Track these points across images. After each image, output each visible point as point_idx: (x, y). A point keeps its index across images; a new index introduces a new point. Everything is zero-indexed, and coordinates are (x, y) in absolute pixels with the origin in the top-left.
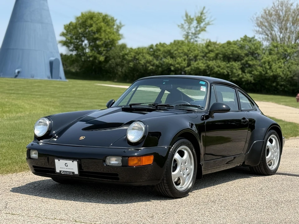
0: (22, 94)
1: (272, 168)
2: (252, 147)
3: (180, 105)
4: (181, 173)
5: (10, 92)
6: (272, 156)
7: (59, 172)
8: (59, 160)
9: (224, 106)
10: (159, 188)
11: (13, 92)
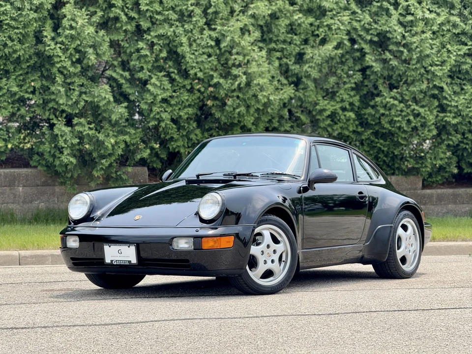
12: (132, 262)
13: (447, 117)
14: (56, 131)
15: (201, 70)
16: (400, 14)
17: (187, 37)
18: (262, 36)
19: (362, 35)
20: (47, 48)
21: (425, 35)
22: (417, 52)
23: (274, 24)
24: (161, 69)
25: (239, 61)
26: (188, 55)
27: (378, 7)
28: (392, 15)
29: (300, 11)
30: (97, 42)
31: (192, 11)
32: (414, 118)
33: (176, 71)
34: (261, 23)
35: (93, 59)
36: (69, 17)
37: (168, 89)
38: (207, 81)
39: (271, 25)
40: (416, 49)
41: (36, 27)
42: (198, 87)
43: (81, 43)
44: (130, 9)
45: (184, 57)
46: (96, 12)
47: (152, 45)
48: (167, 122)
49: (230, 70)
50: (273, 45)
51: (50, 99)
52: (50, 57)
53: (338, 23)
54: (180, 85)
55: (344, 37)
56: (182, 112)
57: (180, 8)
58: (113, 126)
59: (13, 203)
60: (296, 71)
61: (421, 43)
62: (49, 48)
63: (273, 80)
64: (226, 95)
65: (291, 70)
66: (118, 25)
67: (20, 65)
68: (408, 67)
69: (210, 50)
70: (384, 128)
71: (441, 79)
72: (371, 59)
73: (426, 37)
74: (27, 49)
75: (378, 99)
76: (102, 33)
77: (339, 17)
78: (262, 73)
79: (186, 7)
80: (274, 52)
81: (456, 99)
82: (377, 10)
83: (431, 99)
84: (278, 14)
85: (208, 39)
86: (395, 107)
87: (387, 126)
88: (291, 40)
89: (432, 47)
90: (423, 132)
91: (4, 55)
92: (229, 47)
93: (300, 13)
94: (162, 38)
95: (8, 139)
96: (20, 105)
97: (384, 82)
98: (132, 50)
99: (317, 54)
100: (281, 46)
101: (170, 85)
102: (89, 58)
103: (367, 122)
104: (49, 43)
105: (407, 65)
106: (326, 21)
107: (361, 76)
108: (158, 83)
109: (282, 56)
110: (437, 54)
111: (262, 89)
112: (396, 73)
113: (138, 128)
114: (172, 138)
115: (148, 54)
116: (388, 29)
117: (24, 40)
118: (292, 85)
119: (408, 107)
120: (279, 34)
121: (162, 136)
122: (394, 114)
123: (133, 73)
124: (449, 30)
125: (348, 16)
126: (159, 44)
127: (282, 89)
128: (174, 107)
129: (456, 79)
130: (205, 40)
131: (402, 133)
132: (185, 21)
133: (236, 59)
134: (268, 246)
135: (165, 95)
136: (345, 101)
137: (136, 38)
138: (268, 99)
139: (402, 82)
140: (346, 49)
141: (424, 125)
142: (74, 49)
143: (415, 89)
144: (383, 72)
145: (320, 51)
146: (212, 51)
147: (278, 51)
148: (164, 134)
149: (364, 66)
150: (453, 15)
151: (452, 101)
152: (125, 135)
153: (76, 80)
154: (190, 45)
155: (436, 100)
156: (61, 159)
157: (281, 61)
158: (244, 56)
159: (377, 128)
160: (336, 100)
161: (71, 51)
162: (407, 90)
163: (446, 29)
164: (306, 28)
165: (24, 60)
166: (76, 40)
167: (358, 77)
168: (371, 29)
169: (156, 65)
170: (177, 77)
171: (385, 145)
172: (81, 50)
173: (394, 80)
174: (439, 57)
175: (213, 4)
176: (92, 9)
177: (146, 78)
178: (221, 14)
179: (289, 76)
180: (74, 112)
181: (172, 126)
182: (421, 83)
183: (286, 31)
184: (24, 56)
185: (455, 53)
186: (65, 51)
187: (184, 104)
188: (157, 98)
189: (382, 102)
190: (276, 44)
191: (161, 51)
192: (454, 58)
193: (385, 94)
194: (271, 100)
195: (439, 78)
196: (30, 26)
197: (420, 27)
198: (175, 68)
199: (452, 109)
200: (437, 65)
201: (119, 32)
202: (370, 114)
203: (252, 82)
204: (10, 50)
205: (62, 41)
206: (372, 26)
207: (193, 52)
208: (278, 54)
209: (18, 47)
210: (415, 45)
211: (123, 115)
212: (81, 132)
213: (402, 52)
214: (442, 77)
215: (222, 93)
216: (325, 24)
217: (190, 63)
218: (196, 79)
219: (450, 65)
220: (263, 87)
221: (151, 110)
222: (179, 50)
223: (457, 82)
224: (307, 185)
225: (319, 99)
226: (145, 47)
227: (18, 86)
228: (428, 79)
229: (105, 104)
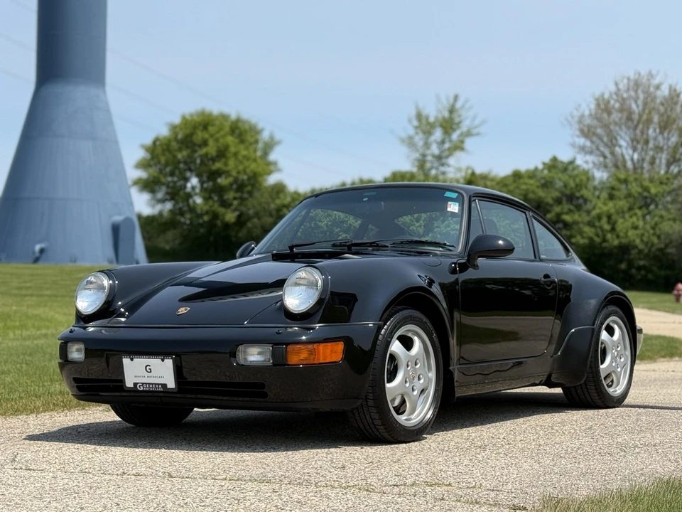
0: (49, 296)
1: (615, 391)
2: (569, 340)
3: (402, 242)
4: (407, 385)
5: (24, 292)
6: (614, 364)
7: (132, 386)
8: (132, 360)
9: (501, 242)
10: (358, 418)
11: (30, 292)
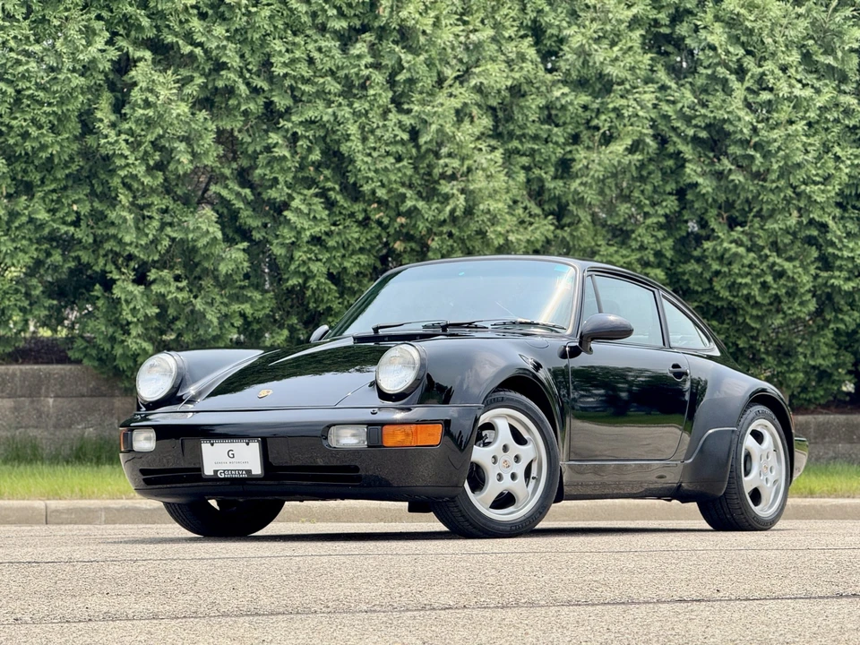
1: (763, 511)
2: (703, 443)
3: (505, 323)
6: (762, 477)
7: (212, 474)
8: (212, 445)
12: (253, 473)
13: (835, 278)
14: (117, 292)
15: (383, 186)
16: (748, 89)
17: (358, 123)
18: (496, 127)
19: (678, 128)
20: (102, 141)
21: (794, 127)
22: (779, 159)
23: (518, 105)
24: (310, 183)
25: (453, 168)
26: (359, 157)
27: (708, 77)
28: (733, 90)
29: (565, 83)
30: (193, 132)
31: (368, 78)
32: (775, 280)
33: (337, 187)
34: (494, 103)
35: (186, 161)
36: (144, 85)
37: (322, 220)
38: (393, 205)
39: (511, 108)
40: (777, 152)
41: (82, 103)
42: (377, 216)
43: (165, 132)
44: (255, 73)
45: (352, 161)
46: (191, 79)
47: (295, 138)
48: (320, 280)
49: (437, 186)
50: (515, 144)
51: (108, 234)
52: (107, 158)
53: (635, 105)
54: (344, 212)
55: (645, 131)
56: (348, 262)
57: (346, 72)
58: (222, 286)
59: (37, 427)
60: (557, 193)
61: (787, 142)
62: (106, 140)
63: (515, 207)
64: (430, 231)
65: (549, 190)
66: (232, 102)
67: (52, 172)
68: (762, 186)
69: (400, 148)
70: (718, 298)
71: (823, 208)
72: (695, 171)
73: (796, 130)
74: (66, 144)
75: (707, 245)
76: (202, 114)
77: (637, 95)
78: (495, 191)
79: (356, 70)
80: (517, 156)
81: (851, 245)
82: (705, 82)
83: (806, 246)
84: (525, 88)
85: (396, 128)
86: (738, 259)
87: (725, 294)
88: (549, 136)
89: (806, 150)
90: (790, 305)
91: (23, 153)
92: (434, 144)
93: (564, 86)
94: (313, 126)
95: (28, 307)
96: (51, 245)
97: (719, 215)
98: (258, 149)
99: (595, 160)
100: (530, 145)
101: (327, 212)
102: (179, 160)
103: (689, 288)
104: (105, 132)
105: (761, 183)
106: (612, 102)
107: (676, 202)
108: (304, 208)
109: (532, 165)
110: (816, 163)
111: (494, 221)
112: (742, 197)
113: (267, 291)
114: (330, 309)
115: (288, 155)
116: (726, 117)
117: (61, 128)
118: (550, 217)
119: (764, 258)
120: (525, 124)
121: (312, 305)
122: (737, 271)
123: (259, 190)
124: (837, 121)
125: (653, 92)
126: (307, 138)
127: (531, 224)
128: (334, 253)
129: (851, 210)
130: (390, 129)
131: (753, 307)
132: (355, 95)
133: (446, 166)
134: (505, 448)
135: (317, 229)
136: (647, 249)
137: (265, 127)
138: (507, 240)
139: (752, 214)
140: (648, 153)
141: (792, 293)
142: (152, 143)
143: (775, 226)
144: (717, 195)
145: (602, 156)
146: (404, 151)
147: (524, 155)
148: (315, 302)
149: (681, 184)
150: (845, 93)
151: (844, 249)
152: (243, 303)
153: (156, 200)
154: (364, 140)
155: (814, 247)
156: (126, 344)
157: (531, 173)
158: (463, 159)
159: (706, 299)
160: (630, 246)
161: (146, 146)
162: (762, 228)
163: (831, 119)
164: (576, 114)
165: (58, 164)
166: (155, 128)
167: (671, 204)
168: (696, 116)
169: (300, 175)
170: (339, 197)
171: (721, 329)
172: (164, 146)
173: (737, 211)
174: (819, 168)
175: (406, 65)
176: (185, 72)
177: (283, 199)
178: (421, 84)
179: (545, 201)
180: (151, 259)
181: (329, 288)
182: (787, 215)
183: (539, 118)
184: (60, 157)
185: (849, 162)
186: (134, 146)
187: (351, 248)
188: (303, 236)
189: (715, 250)
190: (521, 143)
191: (310, 150)
192: (847, 171)
193: (720, 234)
194: (512, 242)
195: (819, 206)
196: (73, 101)
197: (785, 112)
198: (336, 182)
199: (844, 263)
200: (815, 183)
201: (235, 116)
202: (693, 273)
203: (476, 207)
204: (34, 145)
205: (131, 129)
206: (696, 111)
207: (368, 151)
208: (525, 161)
209: (50, 140)
210: (776, 144)
211: (240, 267)
212: (163, 296)
213: (752, 158)
214: (826, 205)
215: (422, 226)
216: (611, 106)
217: (363, 172)
218: (374, 202)
219: (840, 184)
220: (495, 216)
221: (292, 258)
222: (344, 148)
223: (852, 215)
224: (577, 344)
225: (599, 243)
226: (280, 142)
227: (49, 211)
228: (799, 209)
229: (208, 243)
